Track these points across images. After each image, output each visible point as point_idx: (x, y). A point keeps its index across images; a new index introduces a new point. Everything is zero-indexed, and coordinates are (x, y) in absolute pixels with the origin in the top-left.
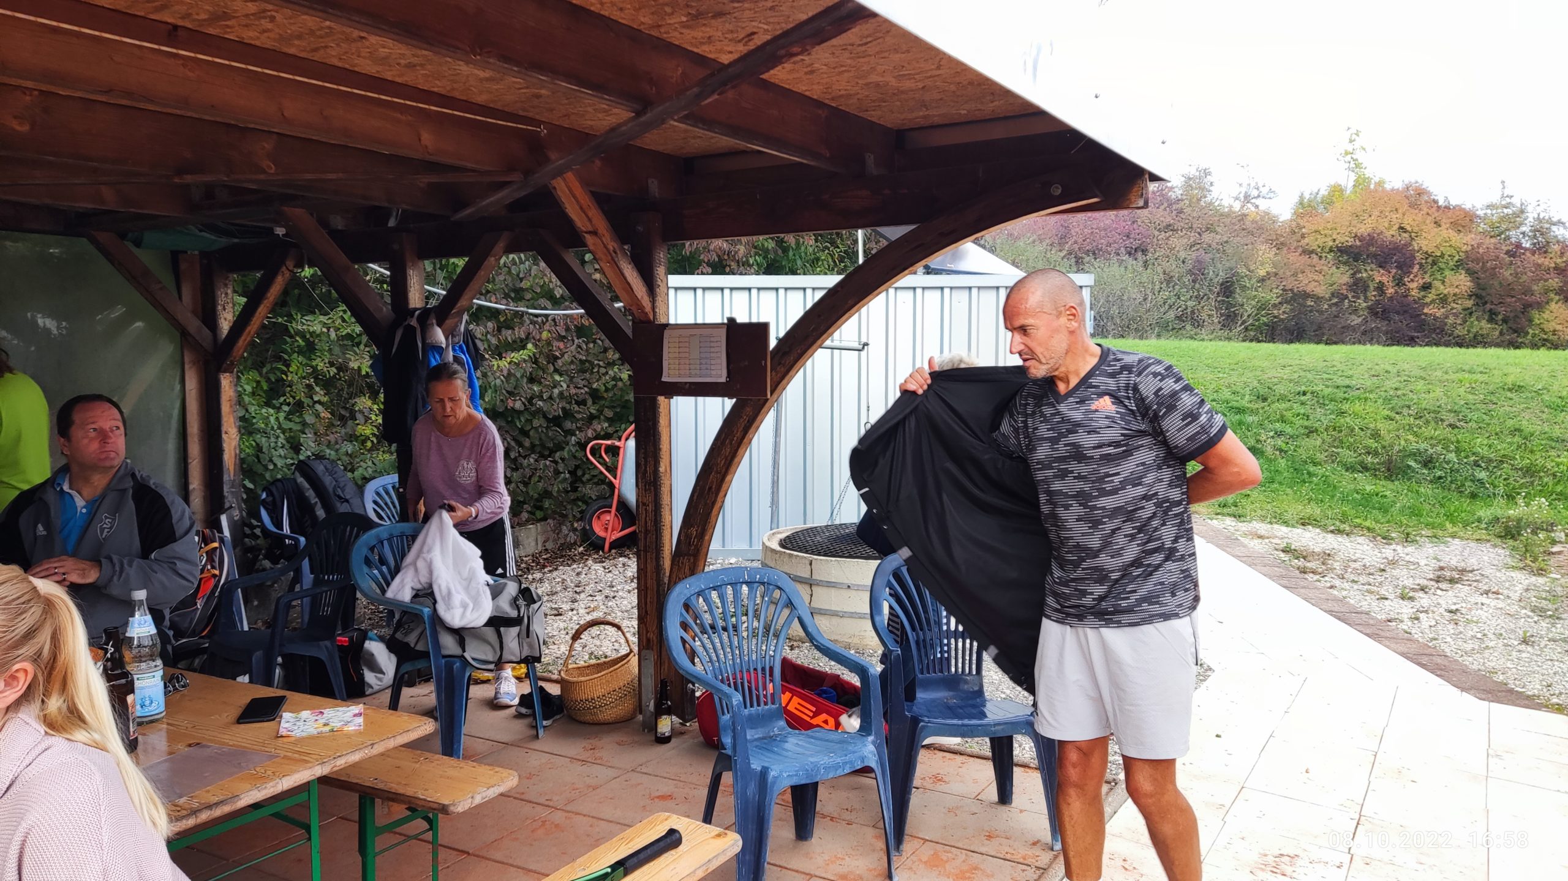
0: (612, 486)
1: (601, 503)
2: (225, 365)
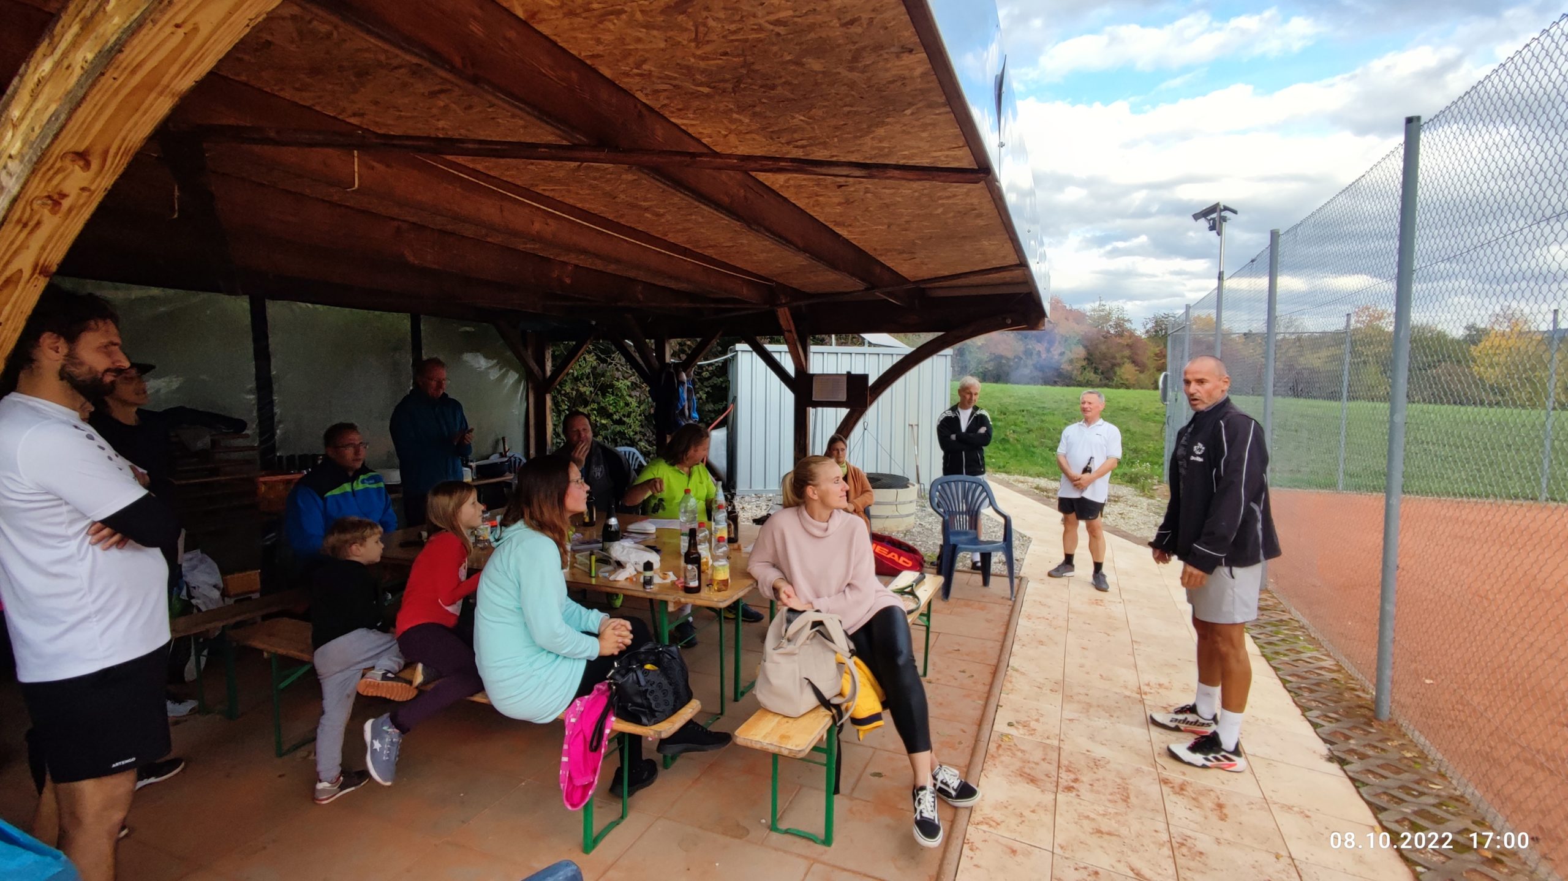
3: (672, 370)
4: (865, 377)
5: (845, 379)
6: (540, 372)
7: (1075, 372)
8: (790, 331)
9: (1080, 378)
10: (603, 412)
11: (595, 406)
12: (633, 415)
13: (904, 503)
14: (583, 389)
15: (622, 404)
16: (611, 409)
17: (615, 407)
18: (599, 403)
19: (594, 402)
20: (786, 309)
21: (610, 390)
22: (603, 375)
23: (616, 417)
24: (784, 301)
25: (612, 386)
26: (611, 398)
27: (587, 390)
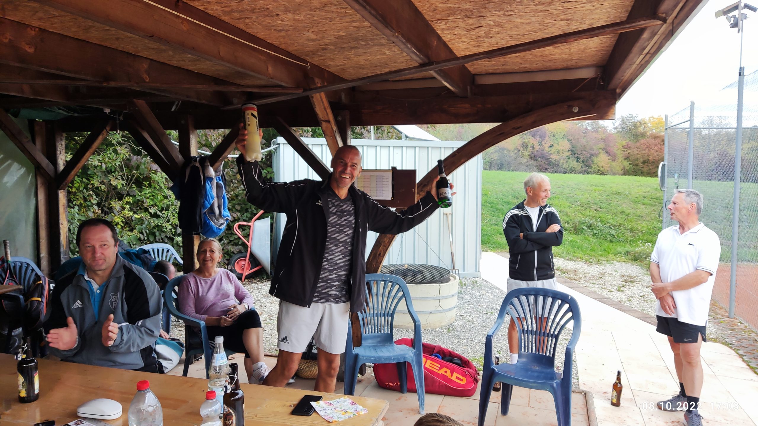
0: (245, 246)
1: (239, 255)
2: (62, 185)
3: (197, 164)
4: (412, 173)
5: (390, 175)
6: (51, 166)
7: (562, 161)
8: (328, 121)
9: (566, 166)
10: (138, 206)
11: (130, 199)
12: (171, 208)
13: (447, 297)
14: (114, 183)
15: (160, 197)
16: (148, 202)
17: (152, 200)
18: (134, 196)
19: (128, 195)
20: (323, 95)
21: (146, 183)
22: (138, 168)
23: (152, 211)
24: (319, 85)
25: (148, 178)
26: (147, 191)
27: (118, 183)
